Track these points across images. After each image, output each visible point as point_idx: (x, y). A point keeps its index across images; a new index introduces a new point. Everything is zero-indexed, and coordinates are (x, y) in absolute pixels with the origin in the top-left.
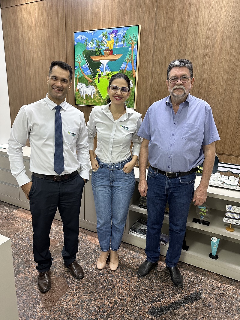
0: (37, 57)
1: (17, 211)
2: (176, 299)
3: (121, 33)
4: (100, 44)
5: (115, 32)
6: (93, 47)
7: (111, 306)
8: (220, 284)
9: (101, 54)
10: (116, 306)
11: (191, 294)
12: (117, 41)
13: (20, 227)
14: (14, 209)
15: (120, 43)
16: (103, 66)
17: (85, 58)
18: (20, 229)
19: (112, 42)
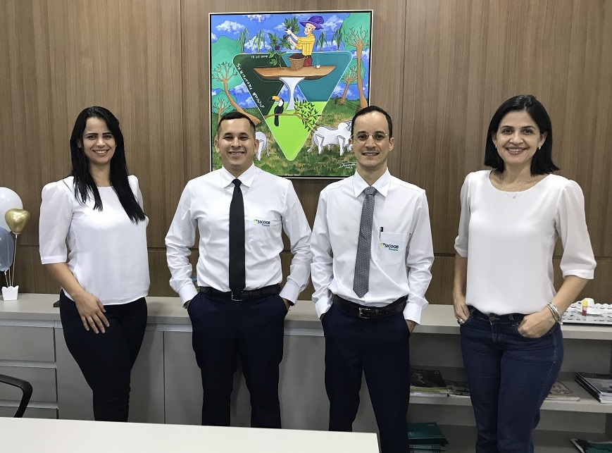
0: (90, 65)
3: (331, 23)
4: (279, 43)
5: (317, 21)
6: (261, 48)
9: (282, 64)
12: (321, 39)
15: (329, 43)
16: (286, 90)
17: (239, 71)
19: (310, 40)
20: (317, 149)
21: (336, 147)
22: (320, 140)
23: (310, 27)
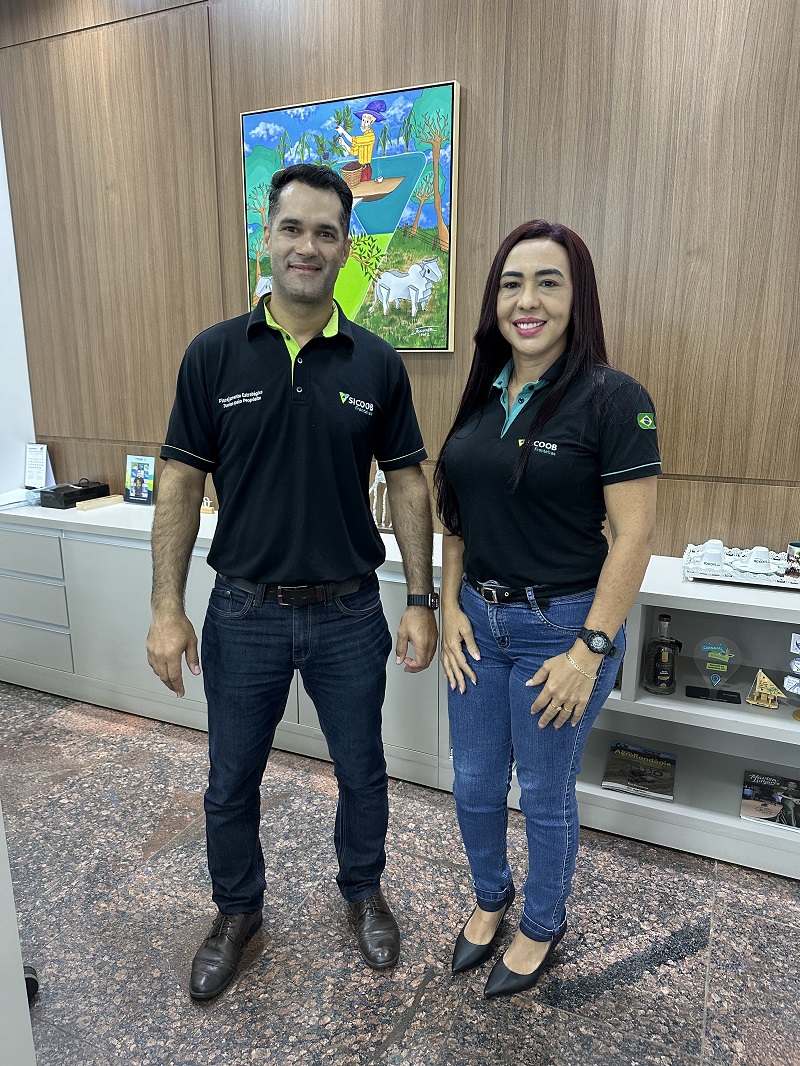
0: (117, 202)
1: (64, 711)
2: (626, 952)
3: (395, 110)
4: (328, 148)
5: (377, 108)
7: (415, 984)
8: (762, 899)
10: (430, 985)
11: (673, 934)
12: (383, 135)
13: (81, 760)
14: (56, 705)
15: (394, 141)
18: (82, 766)
19: (368, 139)
20: (381, 307)
21: (407, 304)
22: (384, 292)
23: (368, 118)
